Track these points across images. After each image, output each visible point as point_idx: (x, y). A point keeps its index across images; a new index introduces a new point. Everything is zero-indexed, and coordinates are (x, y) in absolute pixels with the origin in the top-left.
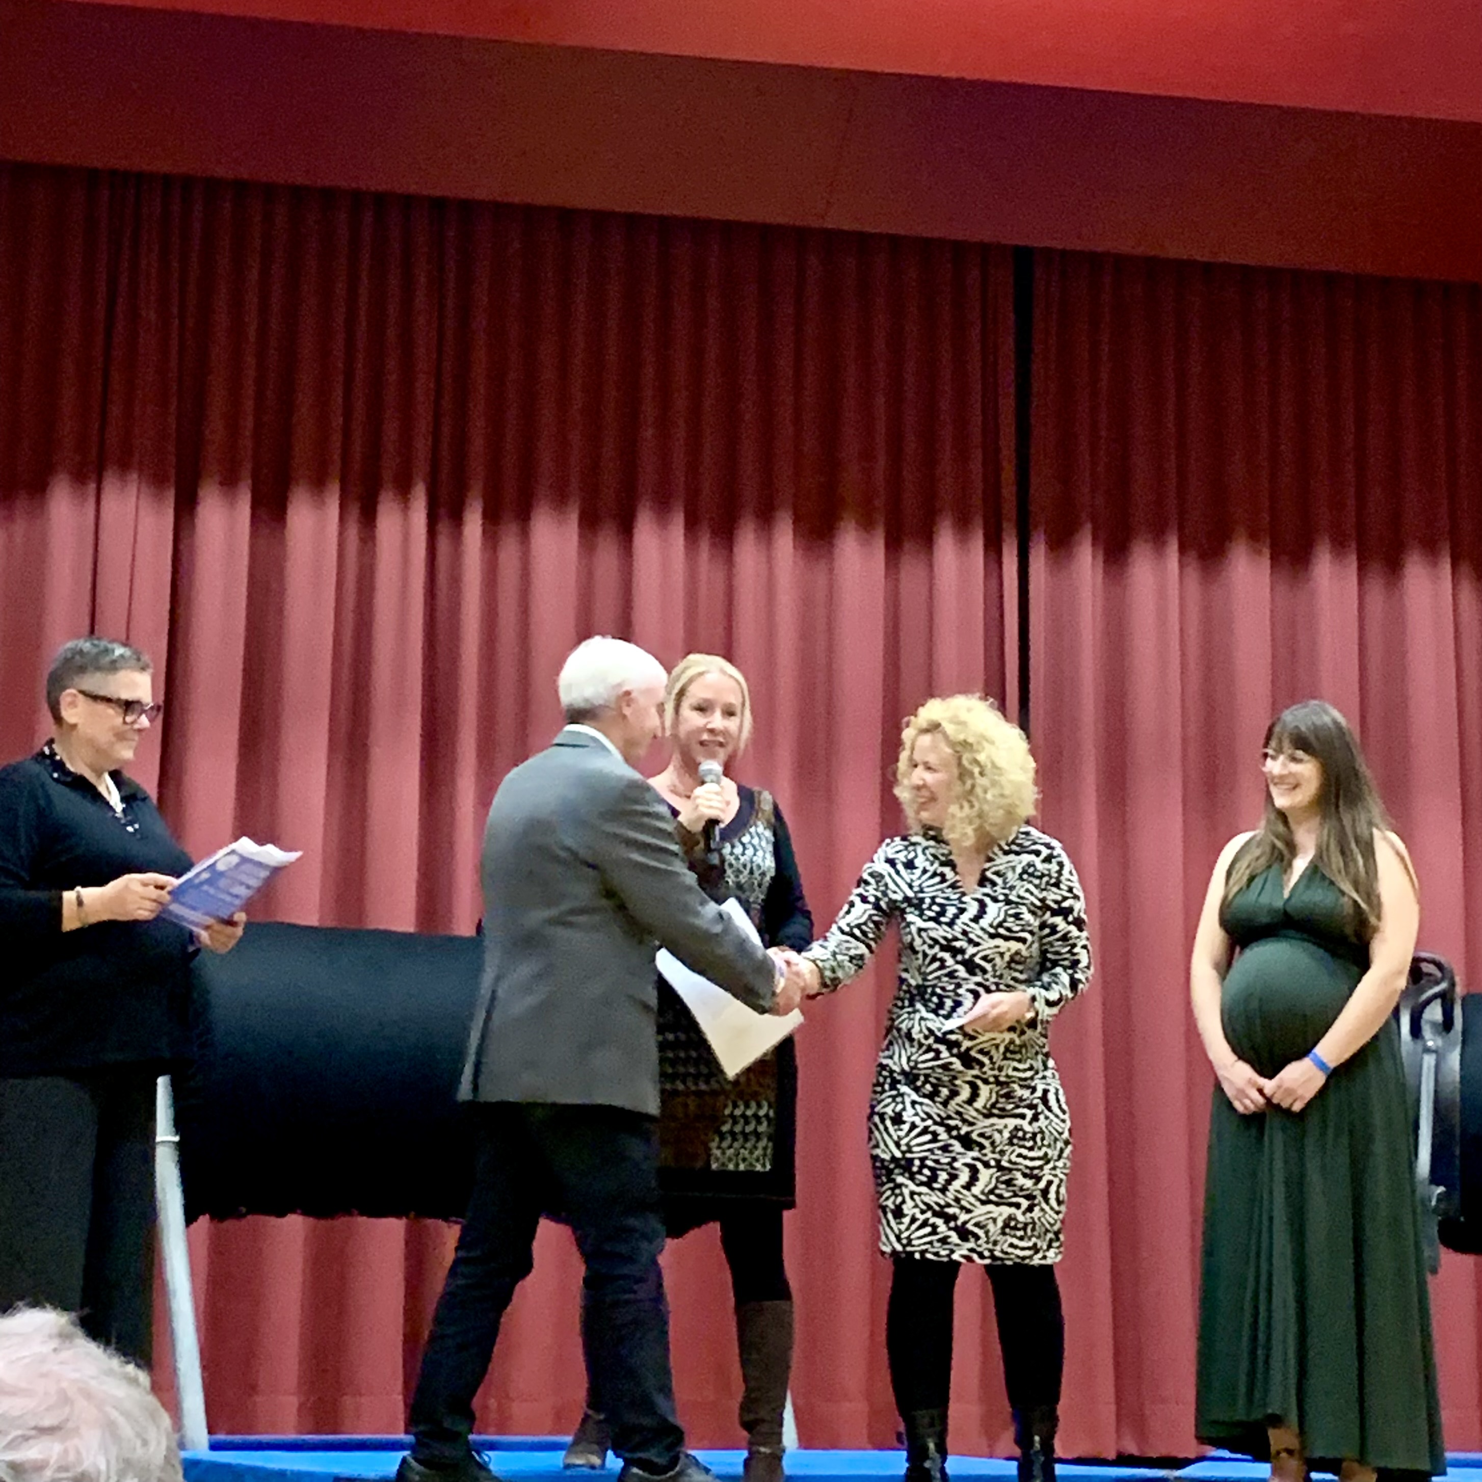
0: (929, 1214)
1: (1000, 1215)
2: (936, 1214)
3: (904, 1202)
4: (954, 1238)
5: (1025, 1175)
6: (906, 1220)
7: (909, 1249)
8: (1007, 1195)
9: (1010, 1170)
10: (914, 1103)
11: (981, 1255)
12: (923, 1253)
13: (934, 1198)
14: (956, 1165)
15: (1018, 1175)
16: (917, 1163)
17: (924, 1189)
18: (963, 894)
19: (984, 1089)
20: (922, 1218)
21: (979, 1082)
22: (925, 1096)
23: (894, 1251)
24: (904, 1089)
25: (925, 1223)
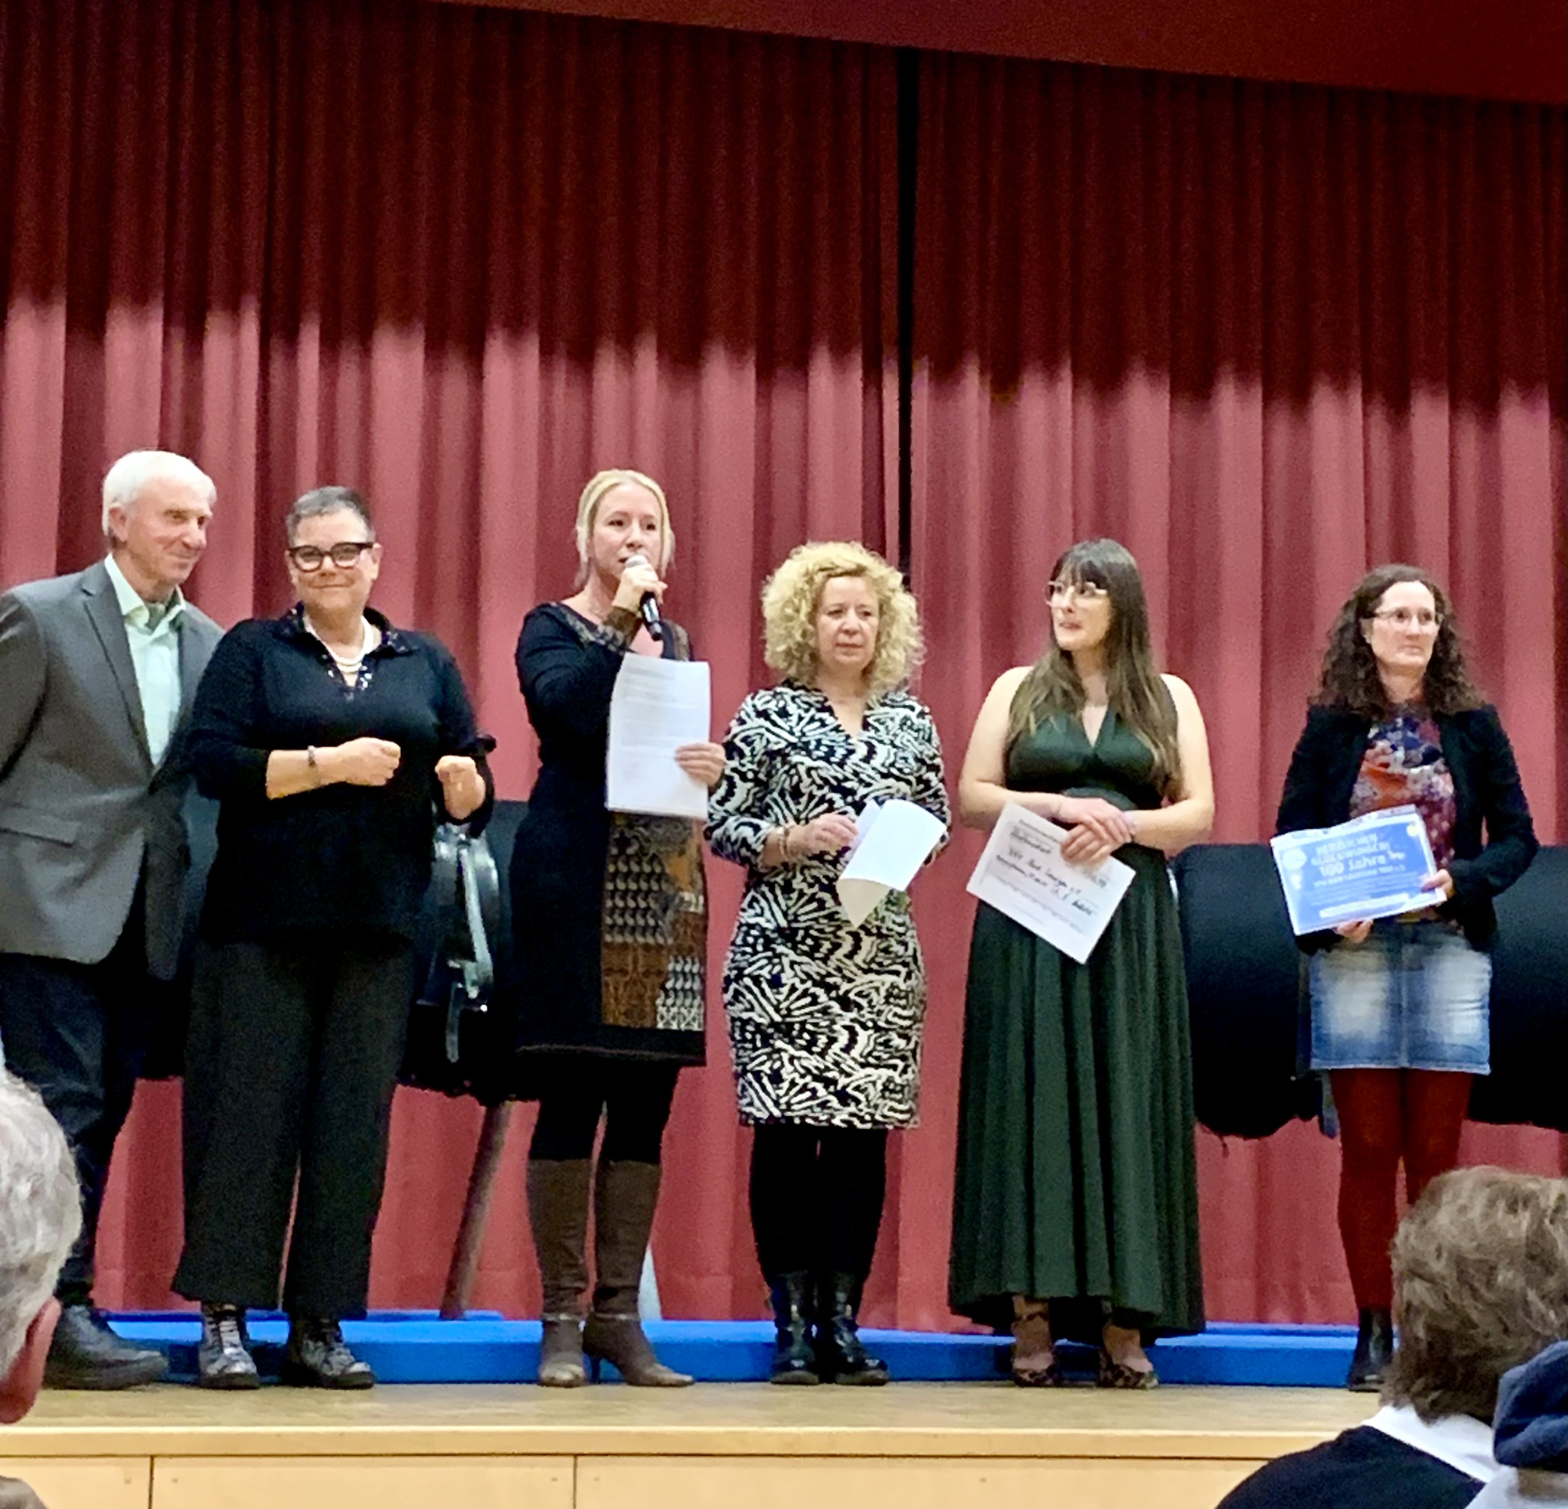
0: (808, 1078)
1: (879, 1078)
2: (815, 1079)
3: (782, 1067)
5: (900, 1036)
6: (785, 1086)
7: (788, 1116)
8: (885, 1056)
9: (887, 1030)
10: (792, 963)
11: (862, 1120)
14: (835, 1028)
15: (893, 1035)
16: (797, 1027)
17: (803, 1054)
18: (848, 737)
19: (866, 942)
20: (801, 1082)
21: (862, 934)
22: (804, 953)
23: (771, 1117)
24: (780, 949)
25: (805, 1088)
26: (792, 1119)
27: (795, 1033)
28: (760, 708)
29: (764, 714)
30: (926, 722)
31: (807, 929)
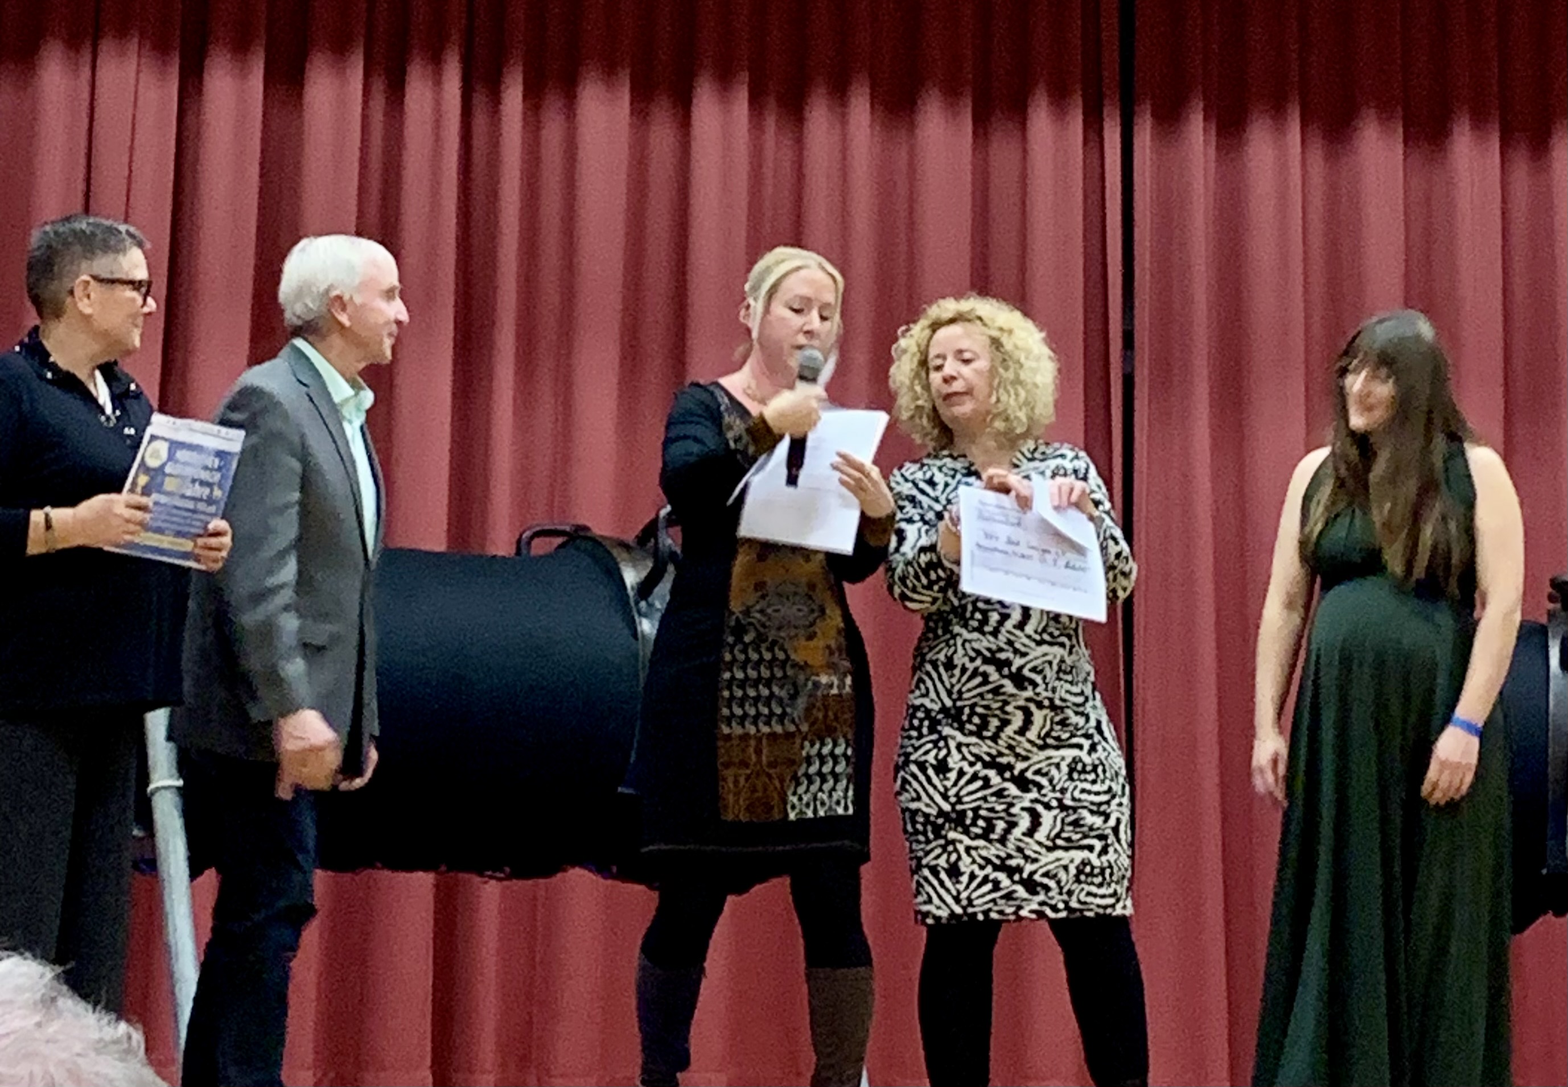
2: (996, 868)
5: (1092, 813)
8: (1075, 837)
10: (959, 746)
19: (1038, 716)
20: (981, 874)
21: (1033, 707)
22: (971, 733)
23: (953, 914)
24: (947, 731)
25: (986, 880)
26: (975, 914)
27: (968, 822)
31: (972, 707)
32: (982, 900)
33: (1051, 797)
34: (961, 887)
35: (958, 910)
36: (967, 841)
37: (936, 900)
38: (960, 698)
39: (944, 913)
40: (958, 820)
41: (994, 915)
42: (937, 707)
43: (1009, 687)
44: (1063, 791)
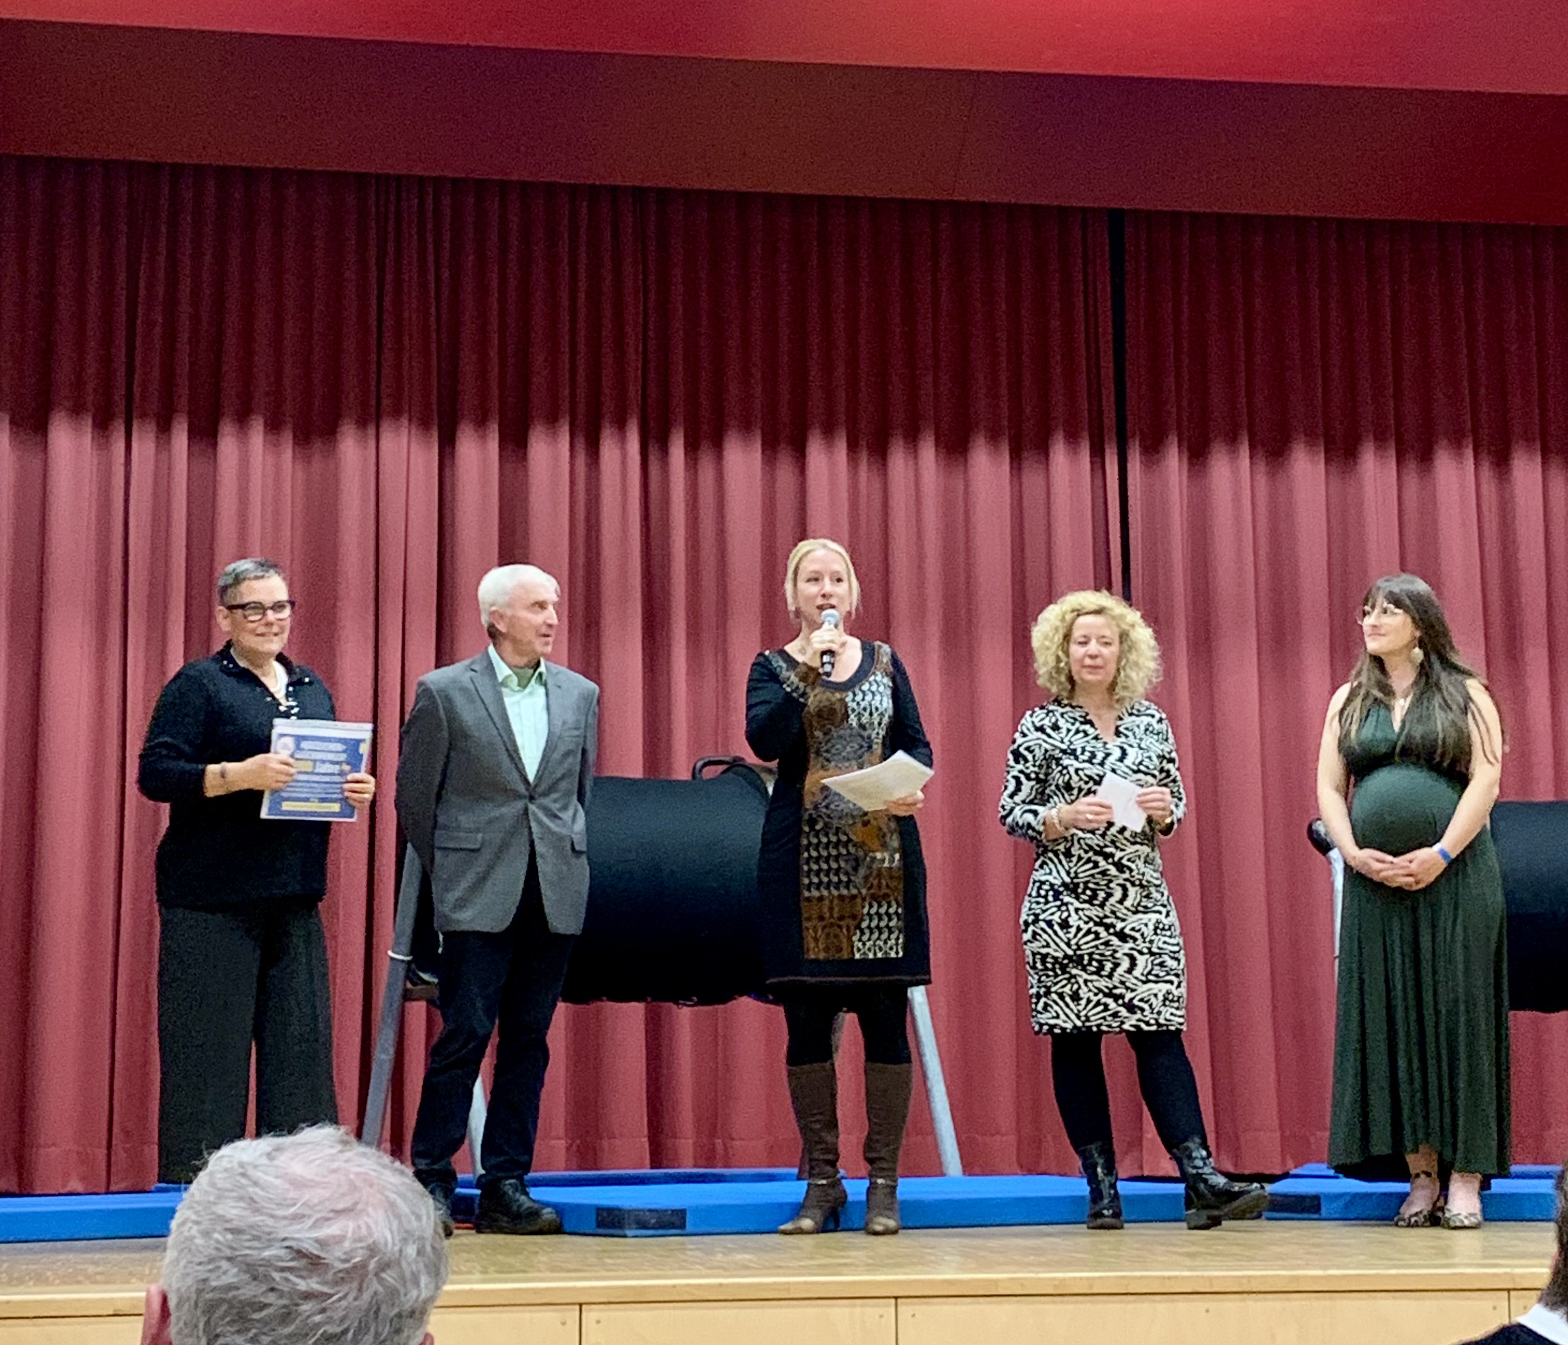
0: (1101, 995)
1: (1160, 991)
2: (1106, 995)
3: (1079, 987)
4: (1124, 1012)
5: (1172, 958)
6: (1083, 1002)
7: (1087, 1024)
8: (1162, 974)
9: (1160, 954)
10: (1077, 910)
12: (1098, 1026)
13: (1103, 983)
14: (1117, 955)
15: (1166, 958)
16: (1086, 957)
17: (1095, 977)
18: (1105, 743)
19: (1132, 891)
20: (1095, 999)
21: (1128, 885)
22: (1085, 902)
23: (1075, 1027)
24: (1067, 899)
25: (1098, 1004)
26: (1091, 1027)
27: (1085, 962)
28: (1038, 725)
29: (1041, 729)
30: (1163, 727)
31: (1086, 883)
32: (1095, 1018)
33: (1142, 946)
34: (1081, 1008)
35: (1079, 1024)
36: (1085, 976)
37: (1062, 1016)
38: (1076, 877)
39: (1069, 1026)
40: (1078, 961)
41: (1104, 1028)
42: (1058, 882)
43: (1113, 871)
44: (1151, 942)
